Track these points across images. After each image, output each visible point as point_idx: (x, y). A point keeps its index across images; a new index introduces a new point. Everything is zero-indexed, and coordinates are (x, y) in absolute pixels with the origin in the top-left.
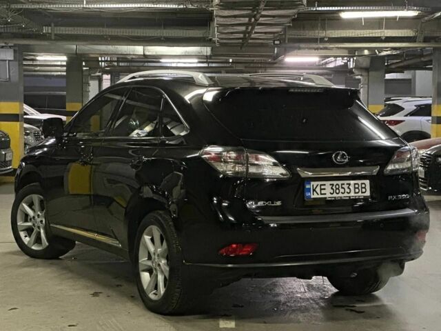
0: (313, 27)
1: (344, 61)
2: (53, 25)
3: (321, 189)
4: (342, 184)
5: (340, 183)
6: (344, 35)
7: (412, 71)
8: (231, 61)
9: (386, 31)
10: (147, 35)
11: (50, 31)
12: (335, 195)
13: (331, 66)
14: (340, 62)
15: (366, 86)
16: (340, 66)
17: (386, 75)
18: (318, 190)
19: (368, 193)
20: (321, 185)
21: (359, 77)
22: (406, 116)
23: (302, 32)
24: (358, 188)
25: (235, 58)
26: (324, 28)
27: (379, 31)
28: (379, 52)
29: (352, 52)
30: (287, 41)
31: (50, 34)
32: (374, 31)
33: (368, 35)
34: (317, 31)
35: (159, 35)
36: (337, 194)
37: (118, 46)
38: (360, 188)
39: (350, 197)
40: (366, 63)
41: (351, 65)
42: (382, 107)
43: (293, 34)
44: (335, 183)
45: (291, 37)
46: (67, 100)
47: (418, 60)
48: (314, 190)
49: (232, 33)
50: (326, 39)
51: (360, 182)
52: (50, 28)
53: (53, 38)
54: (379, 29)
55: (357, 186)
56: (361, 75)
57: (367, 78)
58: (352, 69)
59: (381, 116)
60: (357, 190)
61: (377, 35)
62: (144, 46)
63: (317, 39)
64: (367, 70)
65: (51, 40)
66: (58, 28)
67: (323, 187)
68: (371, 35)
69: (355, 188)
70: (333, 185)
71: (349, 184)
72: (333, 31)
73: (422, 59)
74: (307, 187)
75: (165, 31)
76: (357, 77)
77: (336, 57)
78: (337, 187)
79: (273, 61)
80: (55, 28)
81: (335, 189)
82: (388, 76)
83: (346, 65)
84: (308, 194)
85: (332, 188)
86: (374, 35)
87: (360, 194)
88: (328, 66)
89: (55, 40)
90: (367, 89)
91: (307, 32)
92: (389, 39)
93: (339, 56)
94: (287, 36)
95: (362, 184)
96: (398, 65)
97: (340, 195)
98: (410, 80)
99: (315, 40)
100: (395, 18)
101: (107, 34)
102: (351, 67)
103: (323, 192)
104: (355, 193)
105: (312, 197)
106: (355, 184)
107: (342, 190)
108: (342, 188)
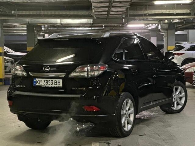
0: (141, 9)
1: (156, 26)
2: (16, 10)
3: (40, 82)
4: (49, 81)
5: (48, 80)
6: (156, 13)
7: (188, 30)
8: (103, 26)
9: (176, 10)
10: (62, 14)
11: (15, 13)
12: (46, 85)
13: (150, 28)
14: (154, 26)
15: (166, 37)
16: (154, 28)
17: (176, 32)
18: (39, 82)
19: (61, 85)
20: (40, 80)
21: (163, 33)
22: (186, 51)
23: (136, 11)
24: (56, 83)
25: (105, 25)
26: (146, 10)
27: (173, 10)
28: (173, 21)
29: (160, 21)
30: (128, 16)
31: (15, 14)
32: (170, 10)
33: (167, 13)
34: (143, 11)
35: (67, 14)
36: (47, 84)
37: (48, 20)
38: (57, 83)
39: (52, 86)
40: (166, 26)
41: (159, 27)
42: (174, 47)
43: (131, 12)
44: (46, 79)
45: (130, 14)
46: (27, 46)
47: (191, 25)
48: (37, 82)
49: (101, 12)
50: (147, 15)
51: (57, 80)
52: (15, 11)
53: (16, 16)
54: (173, 9)
55: (56, 82)
56: (164, 32)
57: (167, 33)
58: (160, 29)
59: (174, 51)
60: (56, 84)
61: (172, 12)
62: (61, 19)
63: (143, 15)
64: (167, 30)
65: (16, 17)
66: (19, 11)
67: (41, 81)
68: (169, 12)
69: (55, 83)
70: (45, 80)
71: (52, 81)
72: (151, 11)
73: (193, 24)
74: (35, 80)
75: (70, 12)
76: (162, 33)
77: (152, 24)
78: (47, 81)
79: (122, 26)
80: (18, 11)
81: (46, 82)
82: (177, 33)
83: (157, 27)
84: (34, 84)
85: (44, 82)
86: (170, 12)
87: (57, 85)
88: (148, 28)
89: (17, 17)
90: (167, 38)
91: (138, 11)
92: (178, 14)
93: (154, 24)
94: (129, 14)
95: (58, 81)
96: (181, 27)
97: (48, 85)
98: (187, 34)
99: (142, 15)
100: (180, 4)
101: (43, 13)
102: (159, 28)
103: (41, 83)
104: (55, 85)
105: (36, 85)
106: (55, 81)
107: (49, 83)
108: (49, 82)
